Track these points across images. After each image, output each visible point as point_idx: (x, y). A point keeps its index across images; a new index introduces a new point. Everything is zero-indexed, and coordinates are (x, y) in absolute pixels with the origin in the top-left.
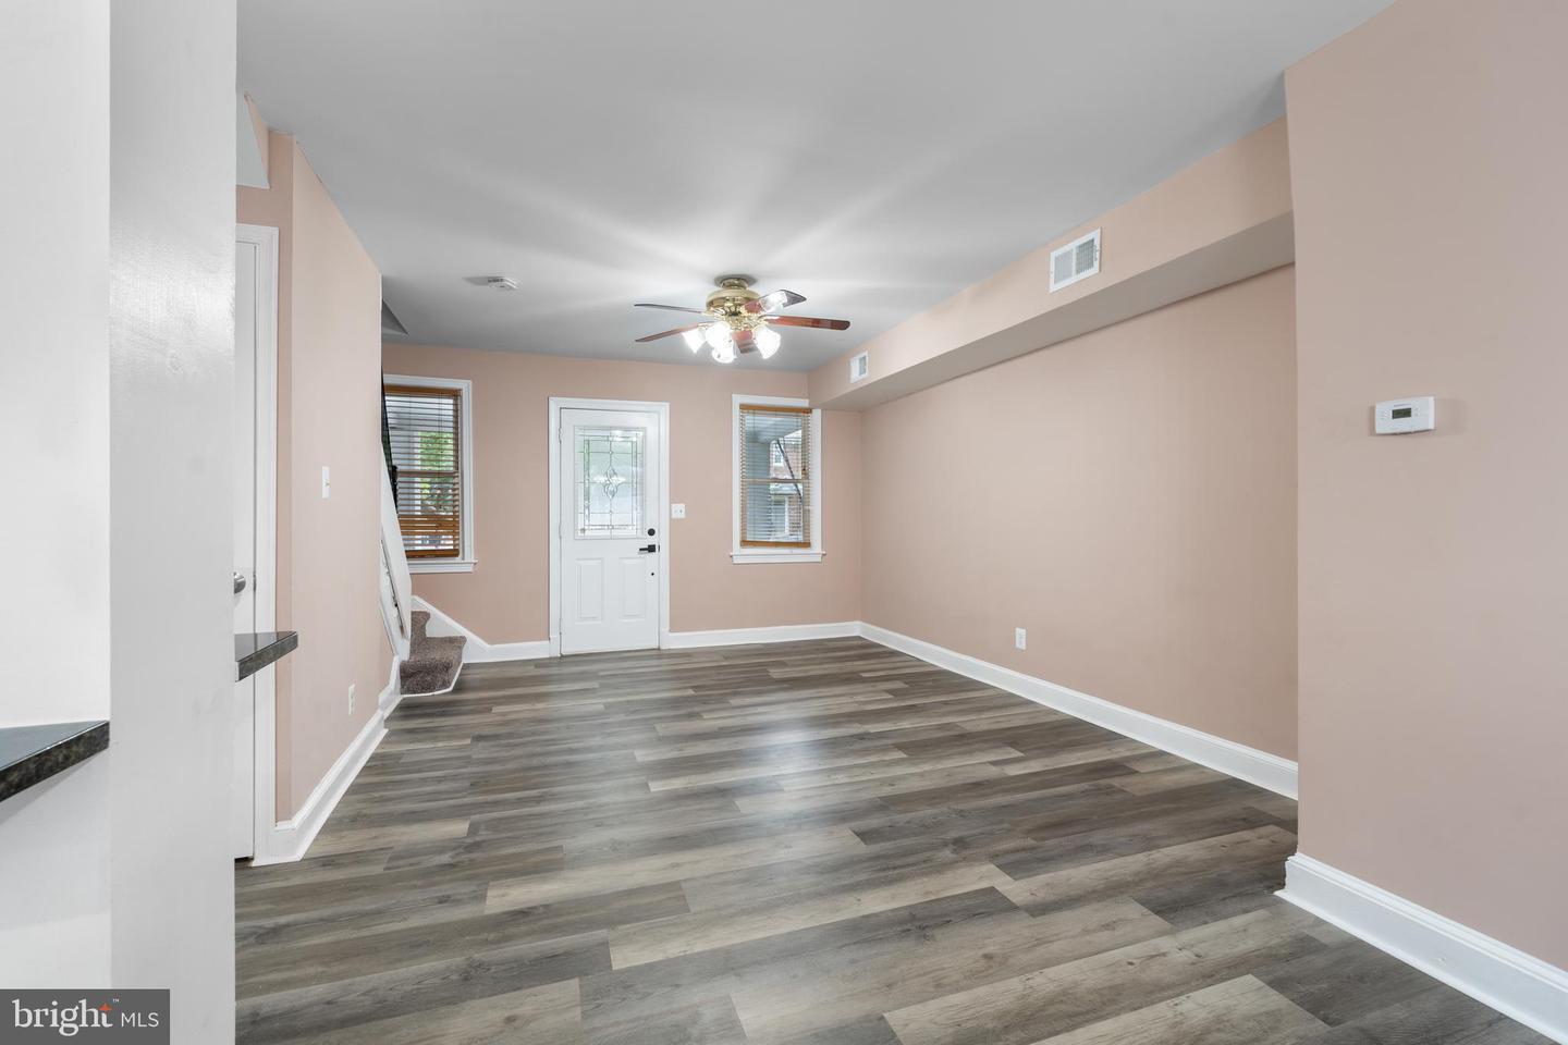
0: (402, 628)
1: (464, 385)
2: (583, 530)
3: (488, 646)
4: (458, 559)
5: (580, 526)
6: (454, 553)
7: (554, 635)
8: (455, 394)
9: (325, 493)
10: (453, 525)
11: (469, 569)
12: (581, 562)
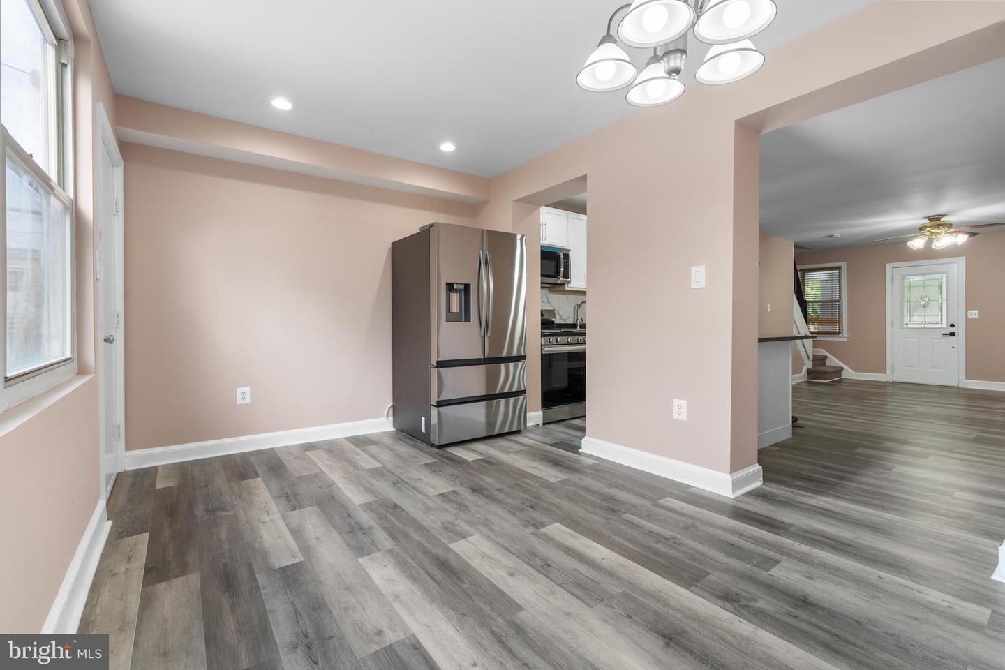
0: (808, 357)
1: (843, 264)
2: (907, 324)
3: (854, 373)
4: (841, 336)
5: (905, 322)
6: (839, 333)
7: (889, 372)
8: (839, 268)
9: (769, 310)
10: (838, 321)
11: (845, 340)
12: (905, 340)
